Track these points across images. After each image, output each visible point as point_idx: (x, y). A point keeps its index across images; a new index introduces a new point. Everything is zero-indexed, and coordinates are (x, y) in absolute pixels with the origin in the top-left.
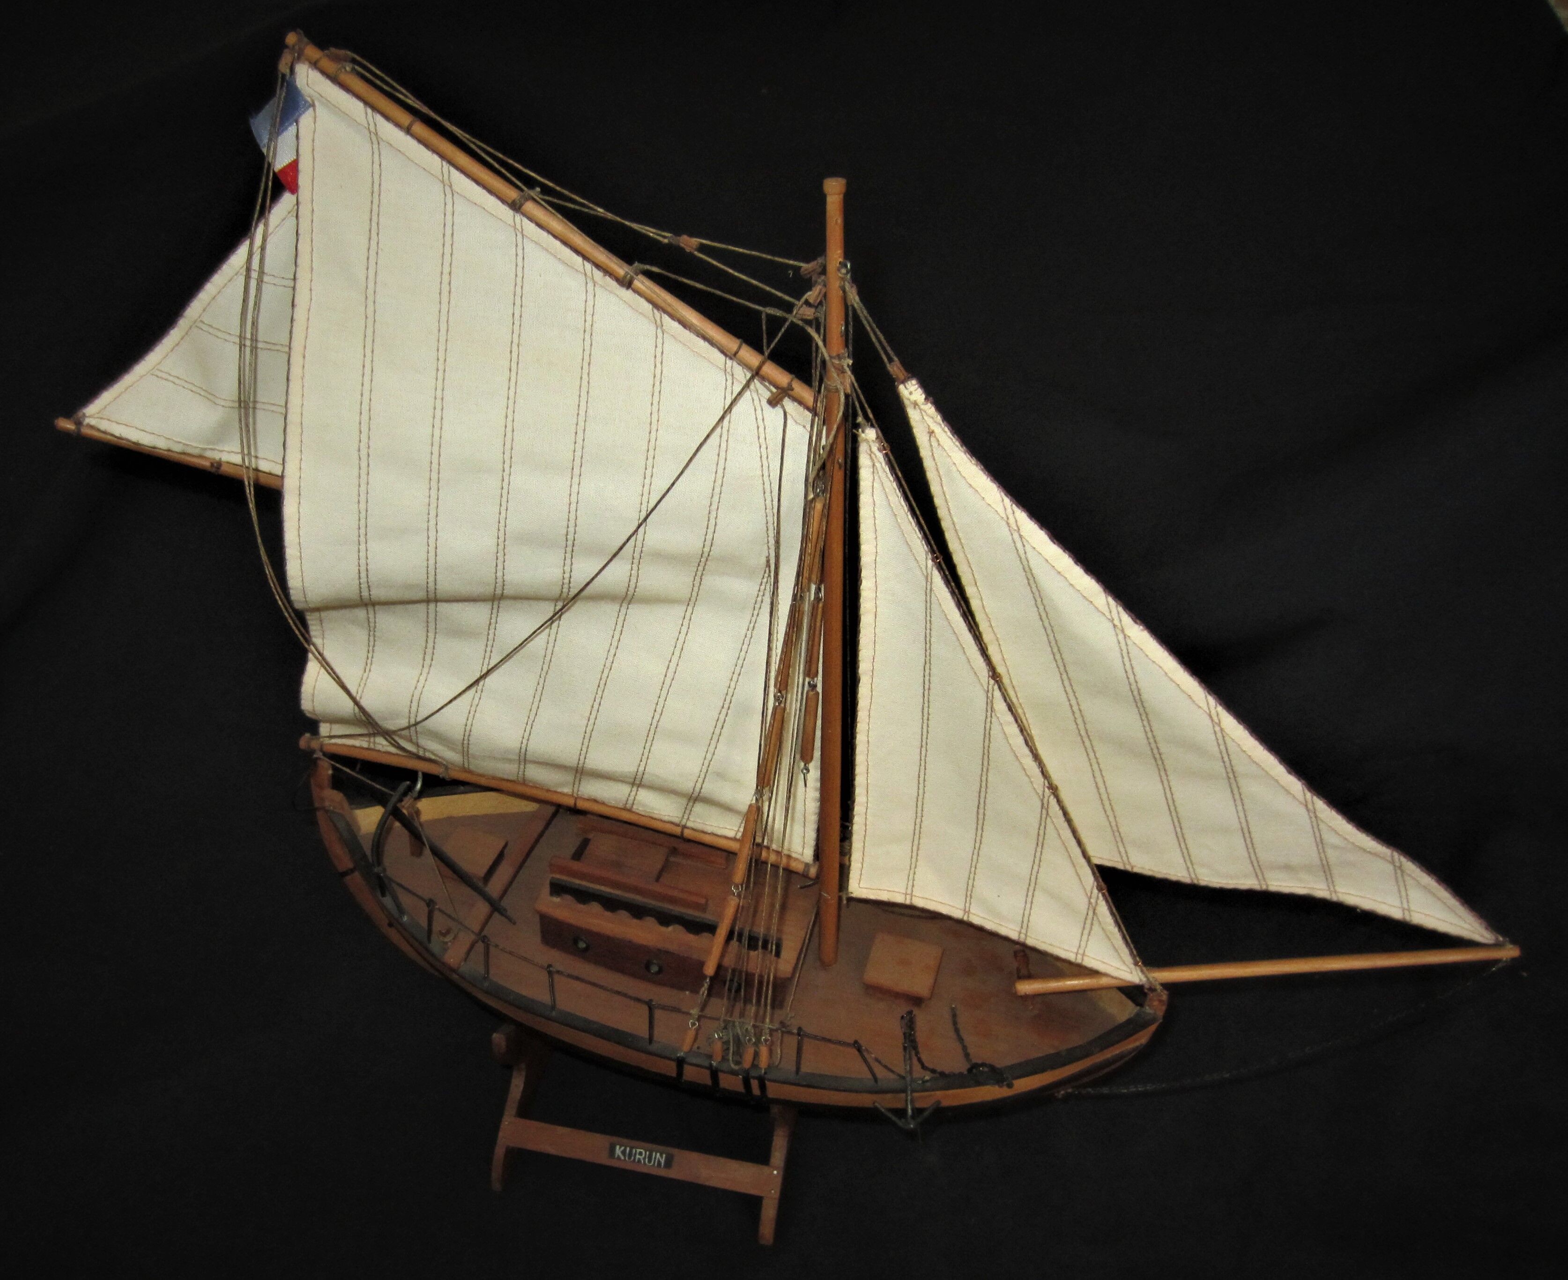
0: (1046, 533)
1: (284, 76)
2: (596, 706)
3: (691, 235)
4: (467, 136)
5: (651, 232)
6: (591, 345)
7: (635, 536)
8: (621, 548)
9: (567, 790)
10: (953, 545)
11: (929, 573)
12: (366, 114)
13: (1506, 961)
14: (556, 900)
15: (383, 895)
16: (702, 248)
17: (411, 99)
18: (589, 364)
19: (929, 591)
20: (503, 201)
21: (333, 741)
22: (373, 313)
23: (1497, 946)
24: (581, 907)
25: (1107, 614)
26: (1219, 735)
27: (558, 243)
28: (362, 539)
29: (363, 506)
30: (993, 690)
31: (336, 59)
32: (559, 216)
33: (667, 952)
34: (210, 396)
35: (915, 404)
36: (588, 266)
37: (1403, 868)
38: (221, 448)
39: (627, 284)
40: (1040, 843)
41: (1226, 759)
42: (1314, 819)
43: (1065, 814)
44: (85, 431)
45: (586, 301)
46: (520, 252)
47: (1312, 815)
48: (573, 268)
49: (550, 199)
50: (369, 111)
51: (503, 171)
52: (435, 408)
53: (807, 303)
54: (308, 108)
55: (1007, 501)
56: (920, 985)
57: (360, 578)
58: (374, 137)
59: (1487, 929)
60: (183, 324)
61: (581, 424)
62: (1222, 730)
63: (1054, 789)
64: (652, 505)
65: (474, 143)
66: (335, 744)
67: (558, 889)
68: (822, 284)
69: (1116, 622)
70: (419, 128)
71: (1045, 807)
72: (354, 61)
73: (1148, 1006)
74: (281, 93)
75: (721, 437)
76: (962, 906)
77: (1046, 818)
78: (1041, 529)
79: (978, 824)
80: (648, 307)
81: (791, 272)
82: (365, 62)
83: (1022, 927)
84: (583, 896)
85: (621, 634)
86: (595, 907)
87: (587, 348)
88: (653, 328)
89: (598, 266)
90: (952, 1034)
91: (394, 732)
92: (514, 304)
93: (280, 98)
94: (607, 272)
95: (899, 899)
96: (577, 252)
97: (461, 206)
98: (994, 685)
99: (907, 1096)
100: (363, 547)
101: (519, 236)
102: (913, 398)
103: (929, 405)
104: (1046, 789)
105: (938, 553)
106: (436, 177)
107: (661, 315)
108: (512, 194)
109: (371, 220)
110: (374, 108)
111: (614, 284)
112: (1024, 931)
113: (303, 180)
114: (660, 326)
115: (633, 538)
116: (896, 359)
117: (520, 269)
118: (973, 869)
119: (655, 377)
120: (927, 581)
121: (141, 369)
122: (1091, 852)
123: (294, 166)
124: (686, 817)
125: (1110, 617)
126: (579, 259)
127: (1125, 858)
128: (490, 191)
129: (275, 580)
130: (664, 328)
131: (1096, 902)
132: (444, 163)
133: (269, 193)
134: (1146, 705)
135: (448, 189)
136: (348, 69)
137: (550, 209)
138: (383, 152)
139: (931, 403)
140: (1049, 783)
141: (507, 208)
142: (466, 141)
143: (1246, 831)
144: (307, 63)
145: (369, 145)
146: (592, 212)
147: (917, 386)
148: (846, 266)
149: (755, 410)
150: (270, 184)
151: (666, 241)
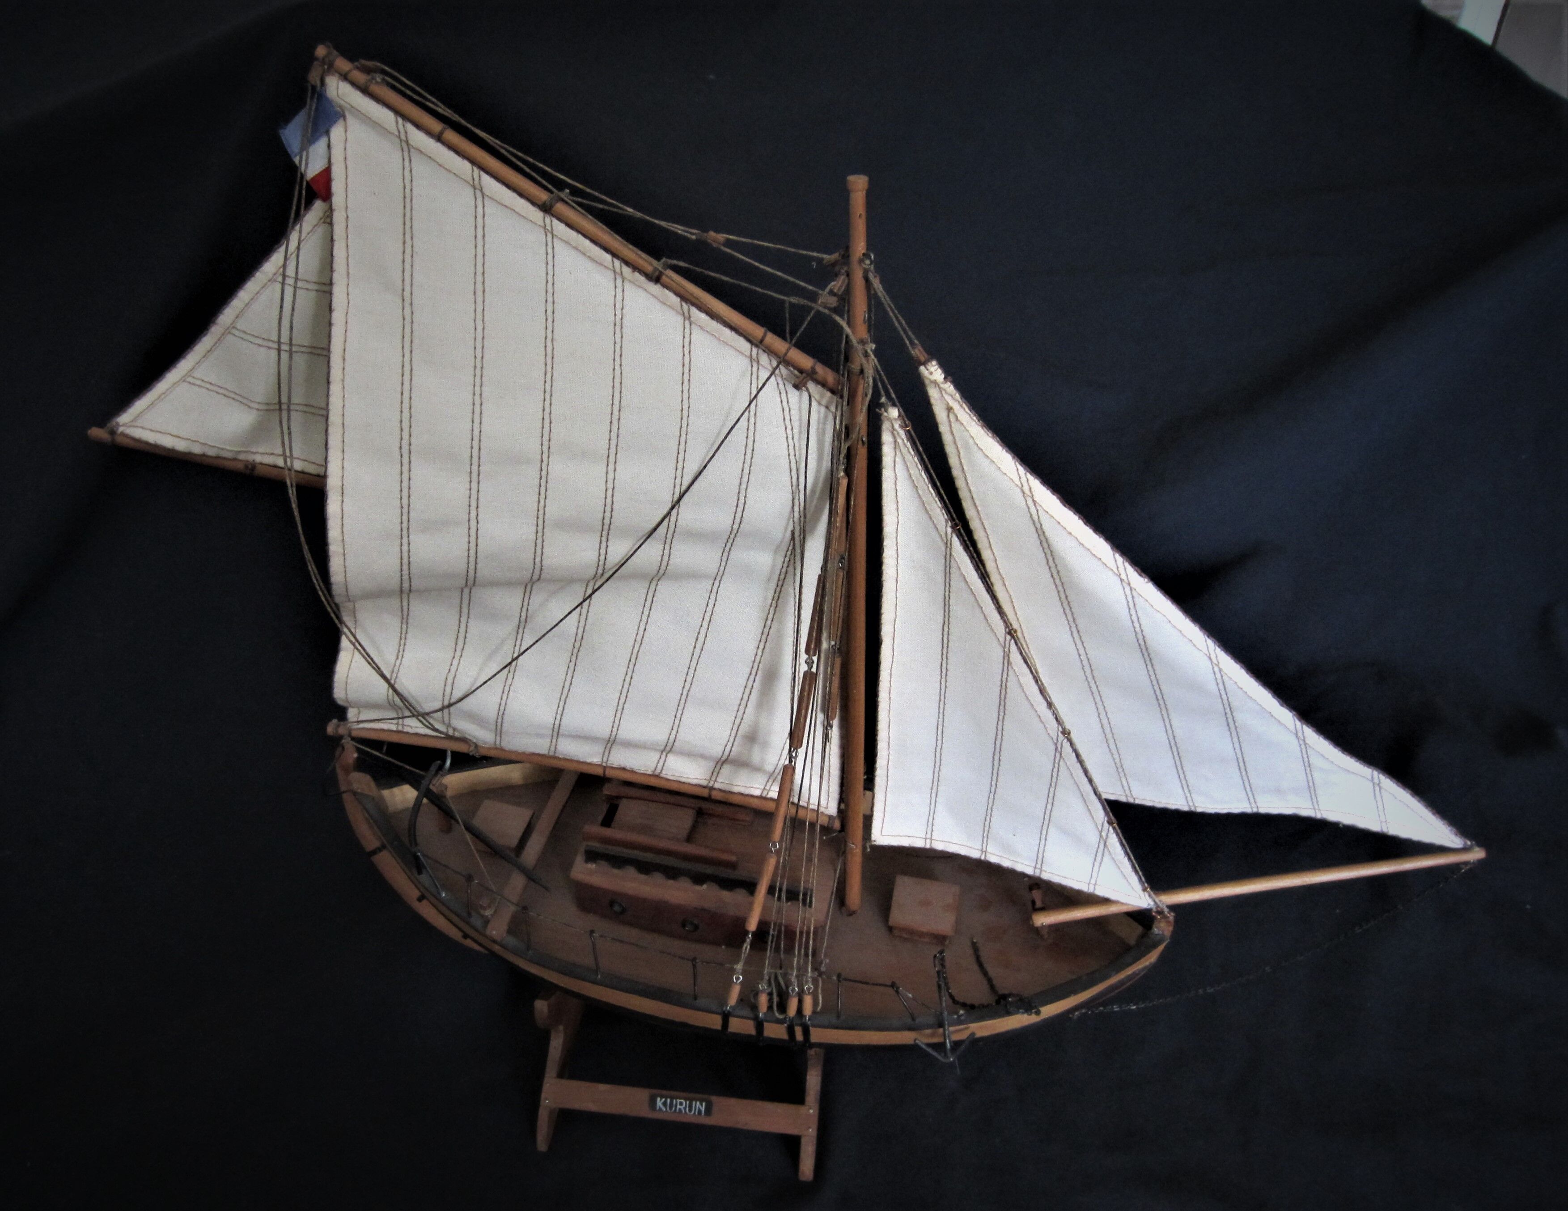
0: (1058, 498)
1: (314, 88)
2: (628, 679)
3: (717, 231)
4: (497, 142)
5: (679, 229)
6: (622, 337)
7: (668, 518)
8: (655, 529)
9: (596, 760)
10: (970, 512)
11: (949, 539)
12: (397, 123)
13: (1474, 863)
14: (592, 866)
15: (420, 872)
16: (728, 243)
17: (441, 108)
18: (621, 356)
19: (948, 557)
20: (533, 203)
21: (361, 726)
22: (410, 315)
23: (1465, 849)
24: (616, 871)
25: (1115, 570)
26: (1218, 676)
27: (587, 242)
28: (405, 533)
29: (405, 501)
30: (1010, 646)
31: (367, 71)
32: (590, 217)
33: (703, 910)
34: (243, 400)
35: (935, 383)
36: (617, 263)
37: (1381, 785)
38: (254, 450)
39: (656, 278)
40: (1053, 784)
41: (1224, 696)
42: (1303, 746)
43: (1078, 755)
44: (119, 440)
45: (615, 296)
46: (550, 251)
47: (1301, 742)
48: (602, 265)
49: (580, 200)
50: (400, 120)
51: (534, 174)
52: (474, 404)
53: (831, 293)
54: (338, 118)
55: (1022, 470)
56: (944, 924)
57: (401, 570)
58: (406, 145)
59: (1456, 835)
60: (215, 330)
61: (616, 413)
62: (1220, 670)
63: (1066, 733)
64: (684, 488)
65: (504, 148)
66: (364, 729)
67: (592, 856)
68: (845, 274)
69: (1123, 576)
70: (451, 135)
71: (1058, 750)
72: (384, 72)
73: (1156, 928)
74: (311, 104)
75: (748, 420)
76: (980, 848)
77: (1059, 761)
78: (1054, 494)
79: (993, 770)
80: (675, 300)
81: (814, 264)
82: (396, 74)
83: (1037, 863)
84: (618, 862)
85: (650, 610)
86: (631, 871)
87: (618, 340)
88: (680, 319)
89: (627, 263)
90: (975, 967)
91: (428, 714)
92: (546, 301)
93: (310, 108)
94: (635, 268)
95: (919, 843)
96: (606, 249)
97: (491, 208)
98: (1010, 640)
99: (944, 1031)
100: (405, 541)
101: (549, 236)
102: (933, 378)
103: (949, 384)
104: (1060, 734)
105: (957, 521)
106: (469, 183)
107: (689, 306)
108: (544, 196)
109: (404, 224)
110: (405, 118)
111: (642, 279)
112: (1039, 866)
113: (337, 187)
114: (688, 318)
115: (667, 520)
116: (916, 342)
117: (550, 267)
118: (989, 811)
119: (683, 365)
120: (946, 548)
121: (172, 376)
122: (1101, 789)
123: (326, 175)
124: (713, 779)
125: (1117, 572)
126: (608, 257)
127: (1128, 792)
128: (521, 195)
129: (318, 577)
130: (692, 319)
131: (1107, 835)
132: (475, 168)
133: (303, 201)
134: (1150, 651)
135: (478, 193)
136: (379, 80)
137: (579, 209)
138: (413, 159)
139: (950, 382)
140: (1062, 727)
141: (538, 210)
142: (498, 148)
143: (1241, 760)
144: (337, 75)
145: (399, 154)
146: (620, 211)
147: (937, 367)
148: (870, 258)
149: (780, 393)
150: (304, 192)
151: (694, 237)
